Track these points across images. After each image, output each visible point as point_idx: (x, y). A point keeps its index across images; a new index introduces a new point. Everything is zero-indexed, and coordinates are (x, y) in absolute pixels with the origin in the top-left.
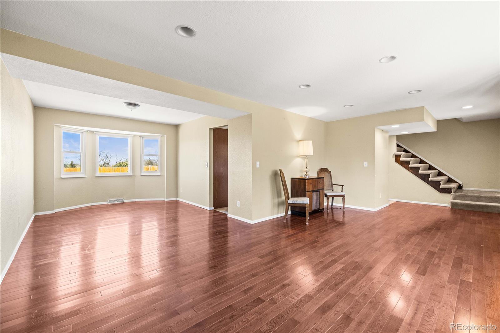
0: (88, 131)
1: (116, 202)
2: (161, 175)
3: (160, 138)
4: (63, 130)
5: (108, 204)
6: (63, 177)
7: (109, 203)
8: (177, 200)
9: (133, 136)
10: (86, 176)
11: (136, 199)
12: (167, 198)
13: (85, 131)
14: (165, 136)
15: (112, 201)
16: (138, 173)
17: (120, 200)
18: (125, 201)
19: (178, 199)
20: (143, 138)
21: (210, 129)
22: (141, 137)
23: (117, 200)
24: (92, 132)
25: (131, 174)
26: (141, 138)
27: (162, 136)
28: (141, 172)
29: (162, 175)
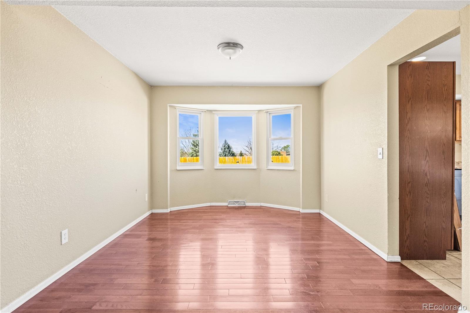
0: (206, 111)
1: (237, 205)
2: (294, 170)
3: (293, 111)
4: (179, 111)
5: (227, 206)
6: (178, 168)
7: (229, 204)
8: (319, 213)
9: (257, 112)
10: (204, 168)
11: (262, 203)
12: (303, 209)
13: (203, 111)
14: (300, 106)
15: (232, 203)
16: (264, 166)
17: (241, 201)
18: (248, 204)
19: (322, 212)
20: (270, 114)
21: (391, 66)
22: (267, 112)
23: (238, 202)
24: (211, 111)
25: (255, 167)
26: (268, 114)
27: (295, 108)
28: (267, 164)
29: (296, 170)
